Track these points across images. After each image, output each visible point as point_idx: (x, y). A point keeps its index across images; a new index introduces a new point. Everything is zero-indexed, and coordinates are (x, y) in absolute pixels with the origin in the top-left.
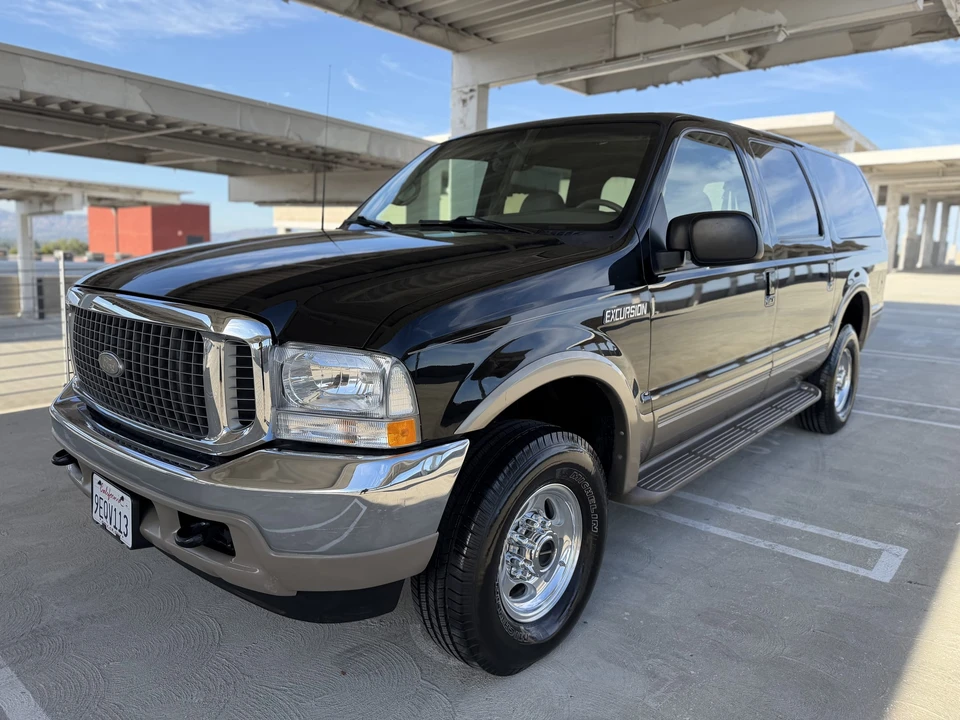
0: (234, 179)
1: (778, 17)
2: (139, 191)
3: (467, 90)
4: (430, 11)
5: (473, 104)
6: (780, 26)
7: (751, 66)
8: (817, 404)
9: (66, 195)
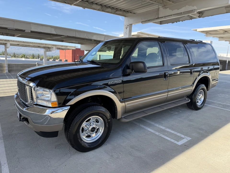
0: (82, 45)
1: (195, 8)
2: (67, 46)
3: (127, 25)
4: (119, 8)
5: (128, 29)
6: (195, 10)
7: (199, 17)
8: (189, 103)
9: (53, 47)
